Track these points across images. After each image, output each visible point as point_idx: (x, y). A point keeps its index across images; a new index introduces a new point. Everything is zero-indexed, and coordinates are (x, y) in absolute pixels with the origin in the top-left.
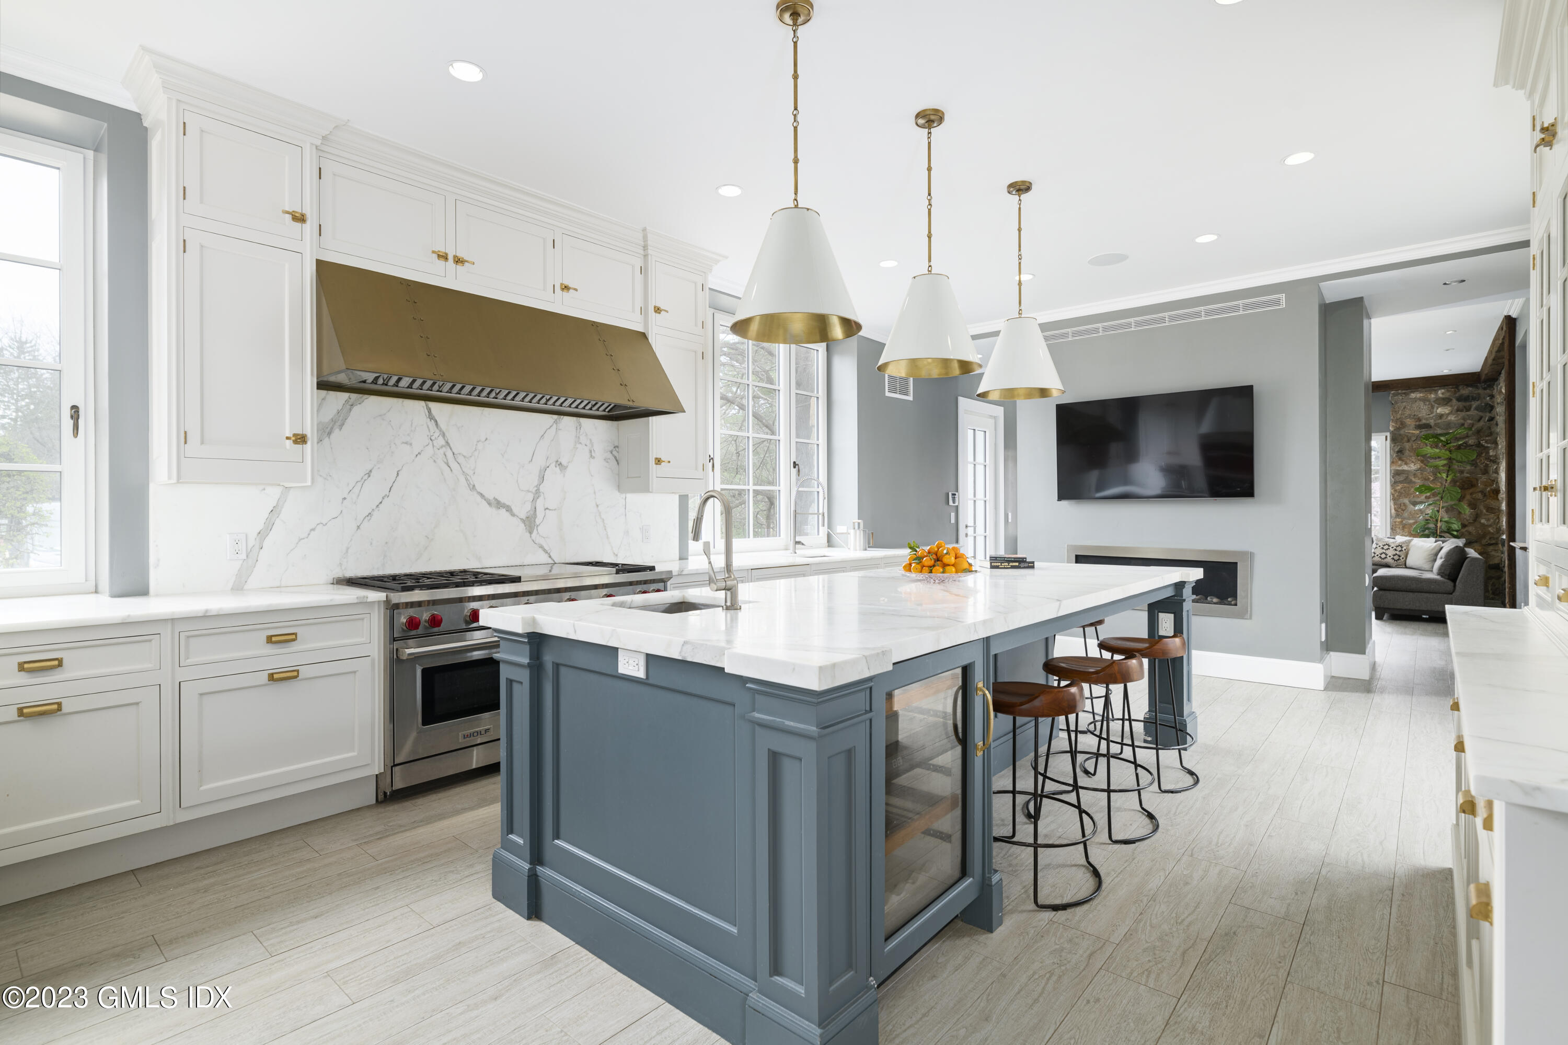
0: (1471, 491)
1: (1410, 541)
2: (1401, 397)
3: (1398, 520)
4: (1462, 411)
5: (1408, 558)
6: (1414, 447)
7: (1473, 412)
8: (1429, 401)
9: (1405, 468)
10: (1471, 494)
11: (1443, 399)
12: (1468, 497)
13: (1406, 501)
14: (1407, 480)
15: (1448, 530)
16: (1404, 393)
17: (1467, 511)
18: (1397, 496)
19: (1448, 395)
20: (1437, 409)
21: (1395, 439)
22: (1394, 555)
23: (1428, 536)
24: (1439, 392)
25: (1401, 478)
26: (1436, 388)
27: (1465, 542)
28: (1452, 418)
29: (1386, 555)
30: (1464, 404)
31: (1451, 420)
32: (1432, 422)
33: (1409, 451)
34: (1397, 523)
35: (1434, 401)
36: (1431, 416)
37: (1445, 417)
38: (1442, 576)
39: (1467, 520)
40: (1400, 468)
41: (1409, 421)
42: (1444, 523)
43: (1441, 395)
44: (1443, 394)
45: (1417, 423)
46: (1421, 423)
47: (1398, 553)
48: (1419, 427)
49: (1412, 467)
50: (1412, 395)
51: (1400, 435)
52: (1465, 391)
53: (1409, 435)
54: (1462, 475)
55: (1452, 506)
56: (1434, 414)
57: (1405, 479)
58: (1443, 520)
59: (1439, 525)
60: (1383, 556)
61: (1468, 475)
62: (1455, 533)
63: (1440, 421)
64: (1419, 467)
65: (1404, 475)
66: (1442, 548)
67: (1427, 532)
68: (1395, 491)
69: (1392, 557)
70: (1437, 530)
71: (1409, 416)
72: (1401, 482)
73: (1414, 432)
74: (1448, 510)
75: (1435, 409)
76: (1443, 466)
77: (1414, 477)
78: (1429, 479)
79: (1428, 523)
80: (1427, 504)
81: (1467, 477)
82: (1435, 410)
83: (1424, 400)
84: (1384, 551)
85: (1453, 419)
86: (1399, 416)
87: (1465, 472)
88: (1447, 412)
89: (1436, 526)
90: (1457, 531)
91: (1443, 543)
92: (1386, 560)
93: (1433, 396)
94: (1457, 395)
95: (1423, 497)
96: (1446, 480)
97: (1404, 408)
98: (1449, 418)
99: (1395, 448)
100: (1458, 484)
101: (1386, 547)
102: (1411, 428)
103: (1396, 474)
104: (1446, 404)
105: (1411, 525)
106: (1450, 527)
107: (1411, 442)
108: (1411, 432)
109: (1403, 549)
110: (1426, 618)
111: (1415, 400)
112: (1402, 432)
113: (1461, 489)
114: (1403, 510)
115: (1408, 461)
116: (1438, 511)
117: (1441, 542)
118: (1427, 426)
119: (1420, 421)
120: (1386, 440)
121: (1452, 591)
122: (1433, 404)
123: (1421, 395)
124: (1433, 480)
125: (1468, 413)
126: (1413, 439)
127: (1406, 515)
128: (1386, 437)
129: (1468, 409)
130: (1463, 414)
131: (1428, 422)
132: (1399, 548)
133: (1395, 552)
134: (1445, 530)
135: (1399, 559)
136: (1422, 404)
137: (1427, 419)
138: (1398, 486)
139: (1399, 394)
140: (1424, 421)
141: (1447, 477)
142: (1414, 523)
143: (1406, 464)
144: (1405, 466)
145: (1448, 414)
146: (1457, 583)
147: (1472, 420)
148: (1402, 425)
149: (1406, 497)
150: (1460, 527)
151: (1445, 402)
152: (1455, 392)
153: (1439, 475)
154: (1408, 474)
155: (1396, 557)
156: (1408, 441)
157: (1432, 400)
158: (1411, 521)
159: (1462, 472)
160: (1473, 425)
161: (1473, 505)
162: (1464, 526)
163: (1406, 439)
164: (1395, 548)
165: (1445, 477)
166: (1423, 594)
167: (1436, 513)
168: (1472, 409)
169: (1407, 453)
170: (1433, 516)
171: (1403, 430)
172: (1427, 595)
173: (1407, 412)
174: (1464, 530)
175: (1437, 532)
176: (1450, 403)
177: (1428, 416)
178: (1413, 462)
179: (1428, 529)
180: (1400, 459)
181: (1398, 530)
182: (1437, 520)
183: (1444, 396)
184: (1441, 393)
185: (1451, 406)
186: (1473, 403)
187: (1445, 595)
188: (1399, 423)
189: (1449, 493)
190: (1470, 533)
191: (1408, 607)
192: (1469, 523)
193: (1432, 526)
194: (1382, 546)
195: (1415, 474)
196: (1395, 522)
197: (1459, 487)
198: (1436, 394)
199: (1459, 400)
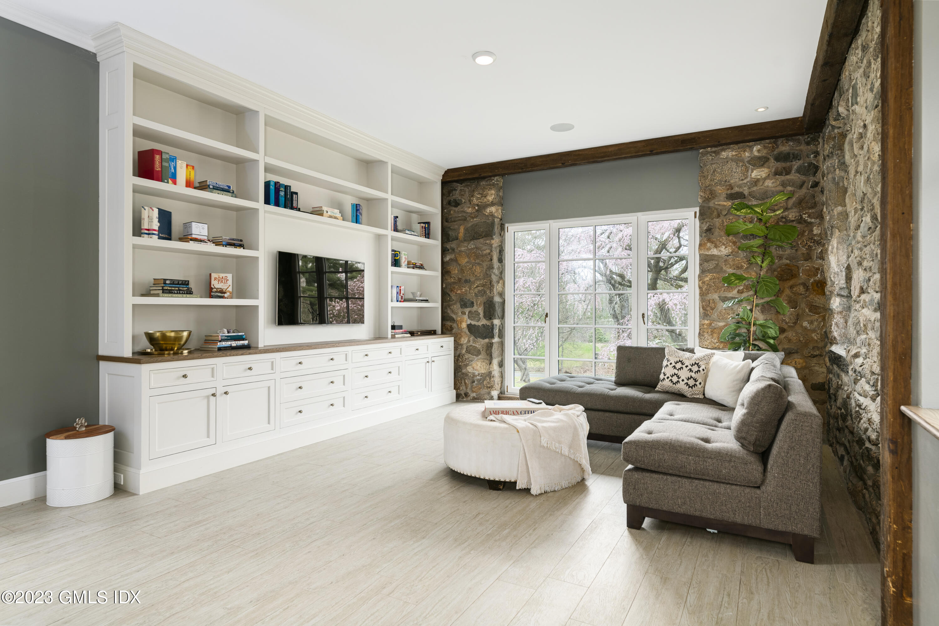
0: (791, 283)
1: (710, 356)
2: (710, 158)
3: (706, 322)
4: (780, 174)
5: (707, 384)
6: (725, 224)
7: (794, 176)
8: (742, 161)
9: (715, 252)
10: (791, 287)
11: (759, 158)
12: (787, 292)
13: (716, 296)
14: (717, 269)
15: (763, 336)
16: (714, 152)
17: (788, 311)
18: (706, 290)
19: (764, 152)
20: (752, 172)
21: (704, 215)
22: (688, 379)
23: (736, 348)
24: (755, 149)
25: (711, 265)
26: (751, 144)
27: (783, 357)
28: (769, 183)
29: (679, 378)
30: (784, 165)
31: (768, 186)
32: (746, 191)
33: (719, 229)
34: (705, 326)
35: (749, 162)
36: (745, 181)
37: (761, 183)
38: (743, 445)
39: (786, 323)
40: (709, 253)
41: (721, 190)
42: (758, 327)
43: (756, 154)
44: (759, 151)
45: (729, 192)
46: (733, 191)
47: (693, 375)
48: (731, 197)
49: (724, 251)
50: (723, 153)
51: (709, 208)
52: (785, 147)
53: (720, 208)
54: (781, 262)
55: (768, 303)
56: (748, 179)
57: (715, 268)
58: (758, 322)
59: (752, 329)
60: (675, 379)
61: (788, 262)
62: (772, 341)
63: (755, 189)
64: (730, 251)
65: (714, 262)
66: (752, 369)
67: (737, 339)
68: (703, 283)
69: (686, 381)
70: (749, 337)
71: (720, 183)
72: (709, 271)
73: (725, 203)
74: (765, 308)
75: (750, 171)
76: (759, 247)
77: (726, 265)
78: (742, 266)
79: (739, 327)
80: (736, 300)
81: (787, 265)
82: (749, 174)
83: (737, 160)
84: (676, 372)
85: (770, 185)
86: (708, 183)
87: (785, 257)
88: (764, 175)
89: (749, 331)
90: (774, 338)
91: (753, 361)
92: (678, 386)
93: (747, 154)
94: (775, 153)
95: (735, 292)
96: (761, 267)
97: (714, 172)
98: (766, 184)
99: (703, 226)
100: (776, 273)
101: (679, 365)
102: (722, 198)
103: (705, 259)
104: (762, 166)
105: (721, 328)
106: (766, 333)
107: (722, 217)
108: (722, 203)
109: (701, 369)
110: (714, 533)
111: (727, 160)
112: (711, 204)
113: (780, 281)
114: (712, 309)
115: (718, 243)
116: (751, 310)
117: (750, 361)
118: (740, 195)
119: (732, 189)
120: (695, 217)
121: (759, 482)
122: (747, 165)
123: (734, 153)
124: (747, 268)
125: (788, 177)
126: (724, 213)
127: (715, 316)
128: (695, 213)
129: (788, 171)
130: (783, 178)
131: (741, 190)
132: (695, 368)
133: (689, 374)
134: (760, 337)
135: (695, 385)
136: (734, 165)
137: (740, 186)
138: (707, 276)
139: (708, 153)
140: (736, 189)
141: (763, 262)
142: (725, 326)
143: (716, 247)
144: (715, 250)
145: (765, 179)
146: (769, 466)
147: (792, 186)
148: (711, 195)
149: (716, 292)
150: (778, 332)
151: (761, 162)
152: (773, 149)
153: (753, 260)
154: (718, 260)
155: (691, 382)
156: (719, 216)
157: (746, 160)
158: (721, 324)
159: (780, 258)
160: (793, 193)
161: (793, 304)
162: (782, 330)
163: (715, 213)
164: (690, 367)
165: (759, 263)
166: (707, 484)
167: (749, 312)
168: (793, 172)
169: (717, 232)
170: (745, 318)
171: (713, 201)
172: (716, 486)
173: (718, 177)
174: (782, 336)
175: (749, 340)
176: (767, 163)
177: (741, 182)
178: (724, 244)
179: (739, 335)
180: (709, 240)
181: (706, 335)
182: (750, 324)
183: (760, 155)
184: (757, 150)
185: (769, 168)
186: (794, 163)
187: (747, 490)
188: (708, 192)
189: (765, 285)
190: (789, 341)
191: (681, 510)
192: (789, 326)
193: (743, 331)
194: (674, 364)
195: (726, 261)
196: (703, 325)
197: (777, 277)
198: (752, 151)
199: (778, 159)
